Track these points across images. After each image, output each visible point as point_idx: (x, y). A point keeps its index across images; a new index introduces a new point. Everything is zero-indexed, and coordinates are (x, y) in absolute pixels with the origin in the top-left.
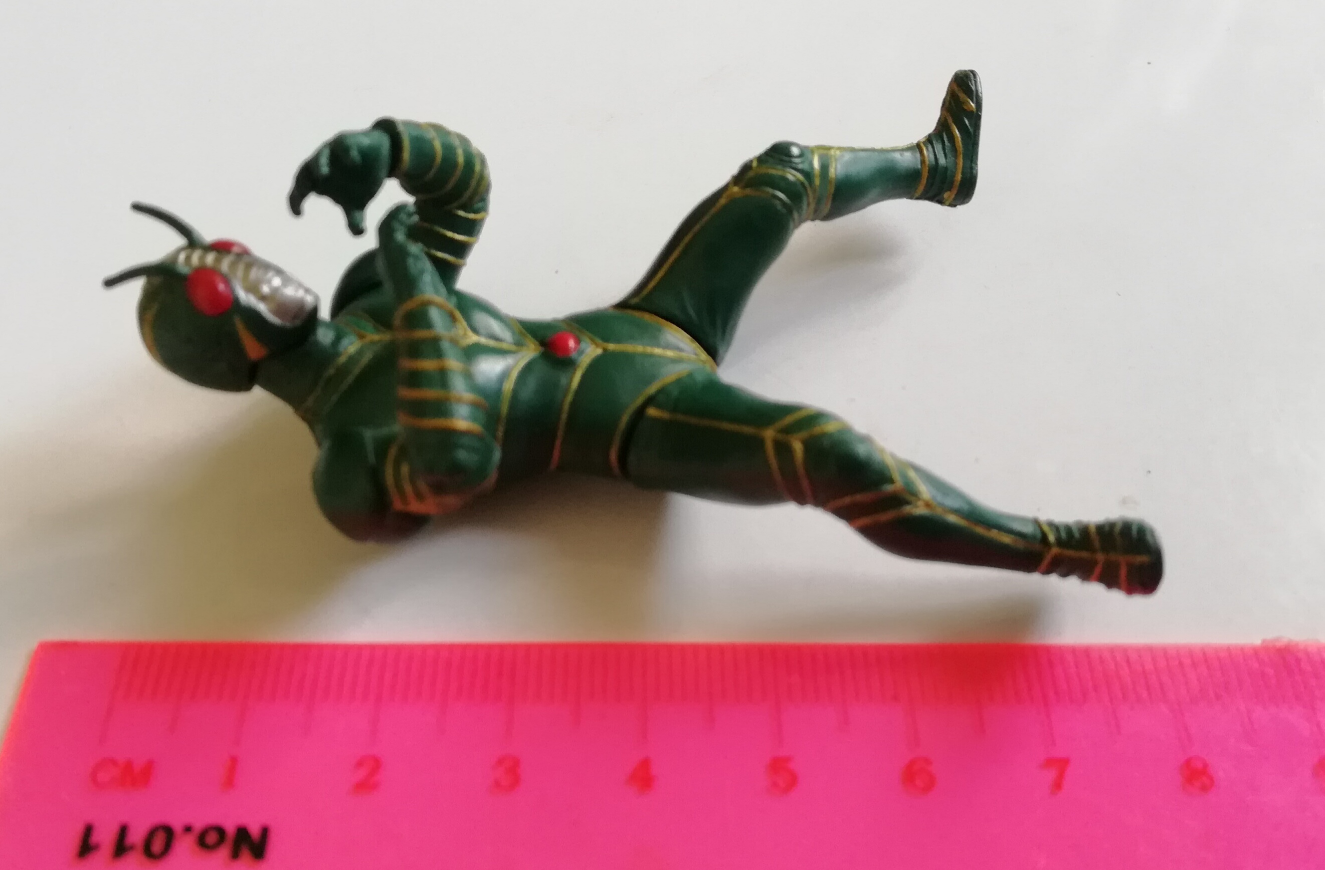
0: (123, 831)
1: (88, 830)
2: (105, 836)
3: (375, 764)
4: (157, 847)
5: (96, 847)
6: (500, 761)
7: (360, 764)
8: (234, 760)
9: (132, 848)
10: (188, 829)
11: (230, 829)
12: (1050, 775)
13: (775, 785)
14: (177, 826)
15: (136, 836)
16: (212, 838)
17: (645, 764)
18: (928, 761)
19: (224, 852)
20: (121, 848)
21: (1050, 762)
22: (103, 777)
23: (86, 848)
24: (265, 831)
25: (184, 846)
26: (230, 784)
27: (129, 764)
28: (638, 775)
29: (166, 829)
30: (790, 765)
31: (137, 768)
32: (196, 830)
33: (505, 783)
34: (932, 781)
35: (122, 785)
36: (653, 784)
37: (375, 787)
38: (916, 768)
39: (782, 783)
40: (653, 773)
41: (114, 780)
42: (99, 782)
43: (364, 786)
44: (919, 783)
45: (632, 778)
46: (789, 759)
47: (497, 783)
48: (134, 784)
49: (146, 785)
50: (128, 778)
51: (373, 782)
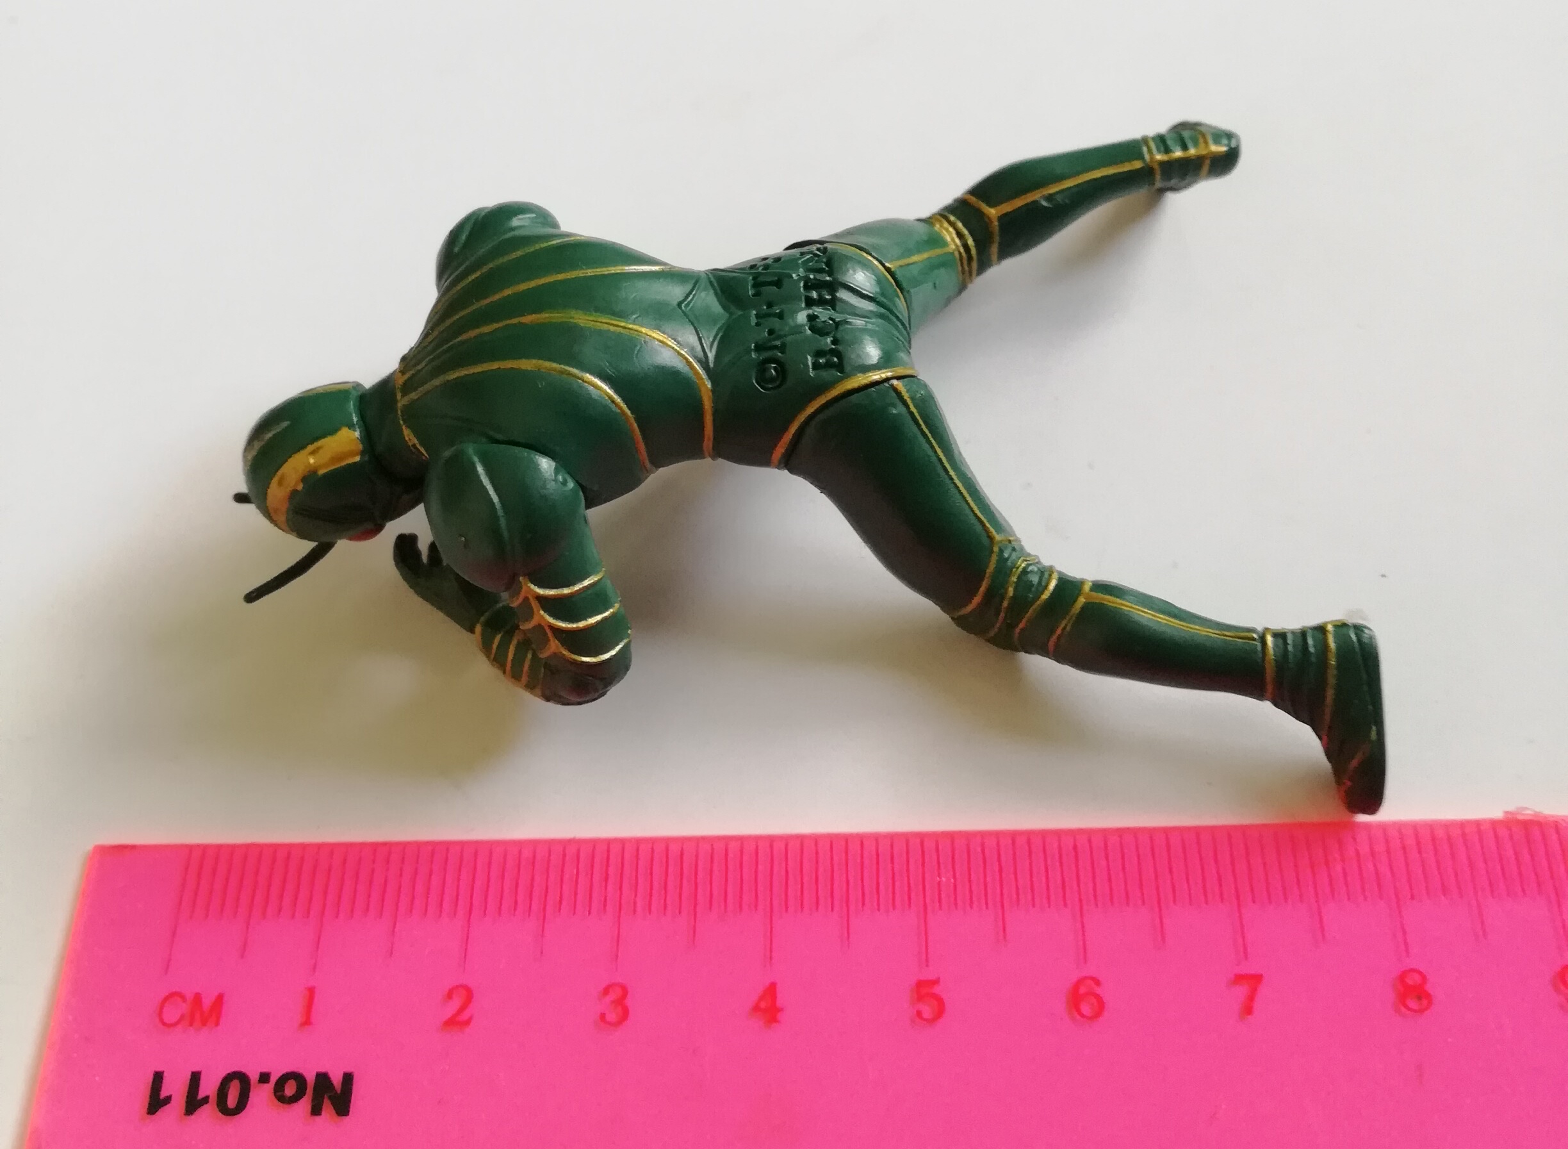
0: (196, 1077)
1: (158, 1077)
2: (176, 1087)
3: (469, 995)
4: (232, 1101)
5: (168, 1099)
6: (606, 991)
7: (450, 995)
8: (311, 991)
9: (206, 1100)
10: (264, 1078)
11: (310, 1078)
12: (1241, 991)
13: (919, 1014)
14: (254, 1077)
15: (209, 1087)
16: (290, 1089)
17: (771, 990)
18: (1097, 982)
19: (305, 1104)
20: (193, 1104)
21: (1239, 979)
22: (171, 1015)
23: (156, 1102)
24: (348, 1078)
25: (261, 1096)
26: (307, 1022)
27: (198, 998)
28: (763, 1005)
29: (241, 1077)
30: (937, 989)
31: (207, 1002)
32: (274, 1079)
33: (612, 1017)
34: (1101, 1006)
35: (191, 1024)
36: (779, 1016)
37: (468, 1022)
38: (1082, 990)
39: (927, 1012)
40: (780, 1002)
41: (182, 1017)
42: (166, 1020)
43: (455, 1023)
44: (1086, 1009)
45: (756, 1008)
46: (936, 982)
47: (603, 1016)
48: (204, 1023)
49: (217, 1024)
50: (197, 1016)
51: (465, 1016)
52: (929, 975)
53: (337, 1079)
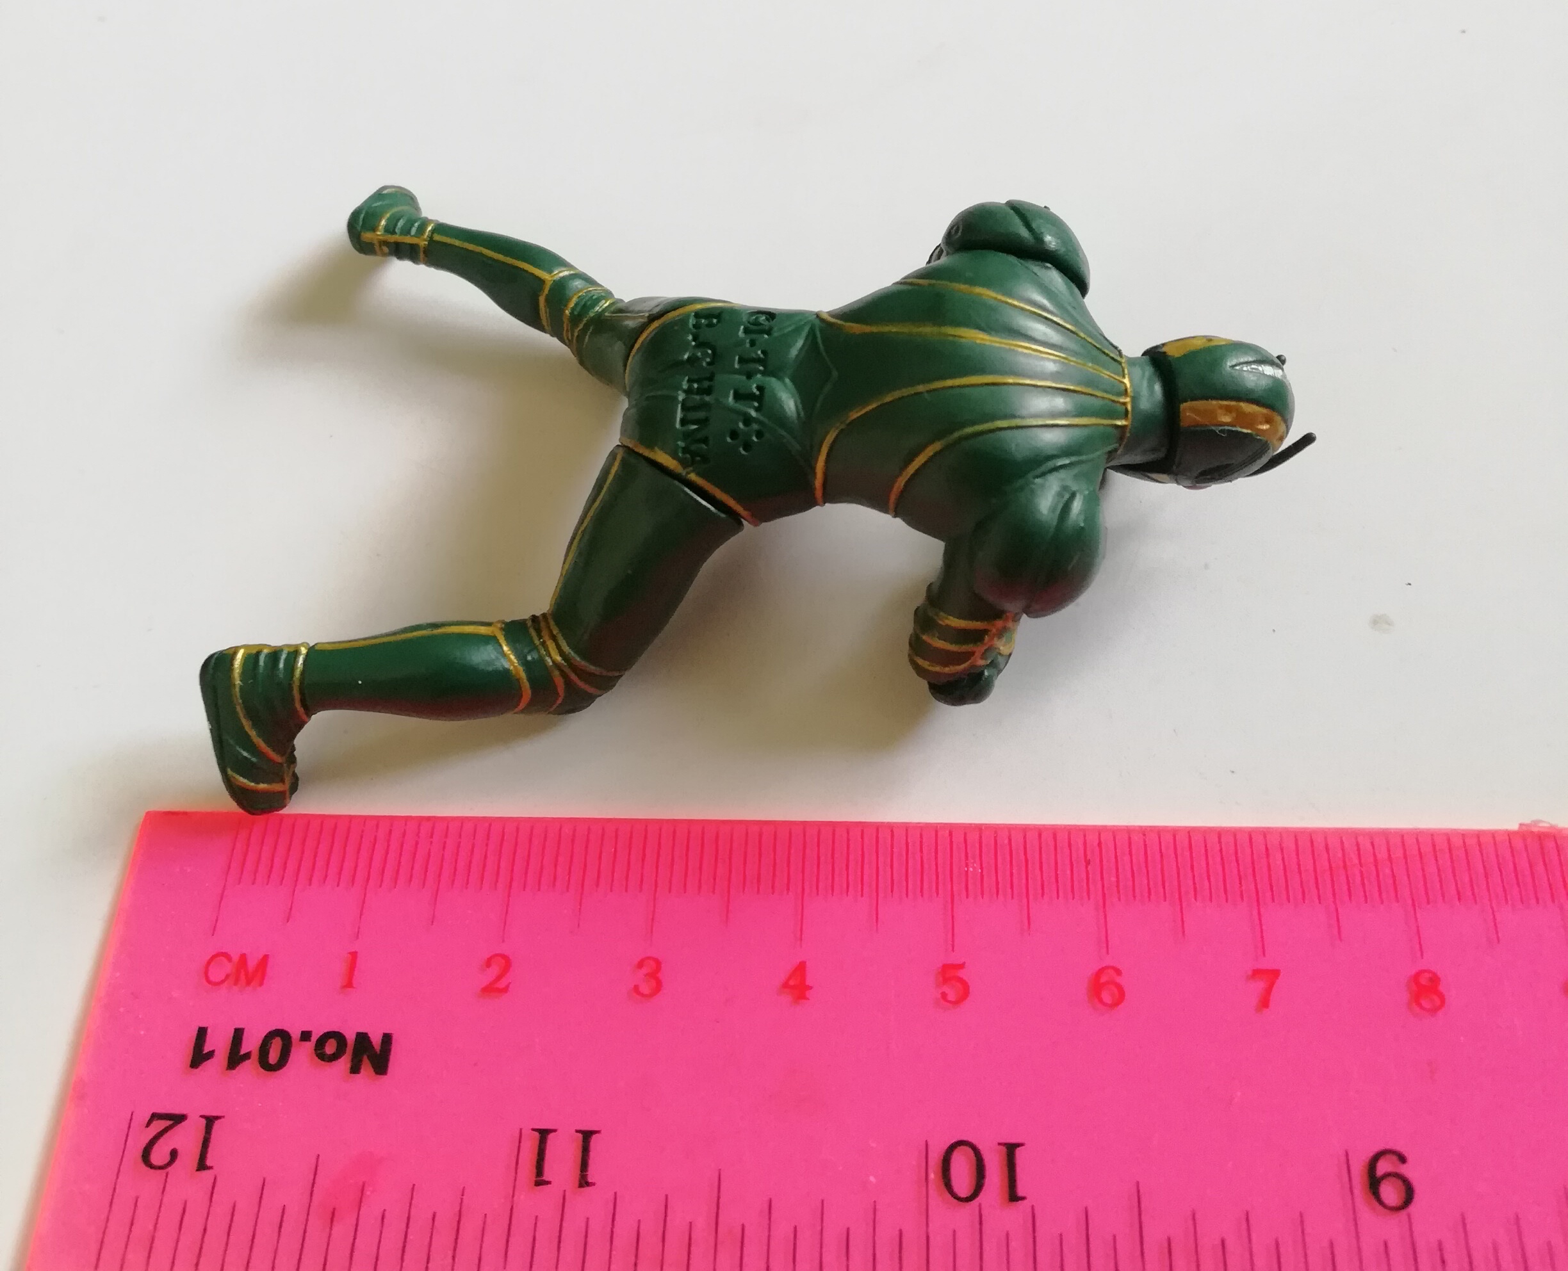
0: (238, 1034)
1: (202, 1033)
2: (219, 1042)
3: (507, 963)
4: (273, 1058)
5: (211, 1054)
6: (640, 965)
7: (488, 963)
8: (354, 955)
9: (247, 1056)
10: (306, 1036)
11: (351, 1037)
12: (1260, 985)
13: (944, 996)
14: (296, 1035)
15: (251, 1044)
16: (330, 1048)
17: (801, 969)
18: (1118, 972)
19: (344, 1063)
20: (235, 1059)
21: (1256, 973)
22: (216, 974)
23: (199, 1057)
24: (387, 1039)
25: (302, 1054)
26: (349, 984)
27: (243, 958)
28: (792, 983)
29: (283, 1034)
30: (962, 974)
31: (252, 964)
32: (314, 1038)
33: (645, 989)
34: (1121, 996)
35: (236, 982)
36: (809, 993)
37: (505, 990)
38: (1103, 979)
39: (952, 996)
40: (809, 982)
41: (227, 976)
42: (212, 978)
43: (491, 990)
44: (1106, 997)
45: (786, 985)
46: (961, 966)
47: (636, 989)
48: (248, 983)
49: (261, 984)
50: (243, 977)
51: (502, 984)
52: (954, 959)
53: (376, 1040)
